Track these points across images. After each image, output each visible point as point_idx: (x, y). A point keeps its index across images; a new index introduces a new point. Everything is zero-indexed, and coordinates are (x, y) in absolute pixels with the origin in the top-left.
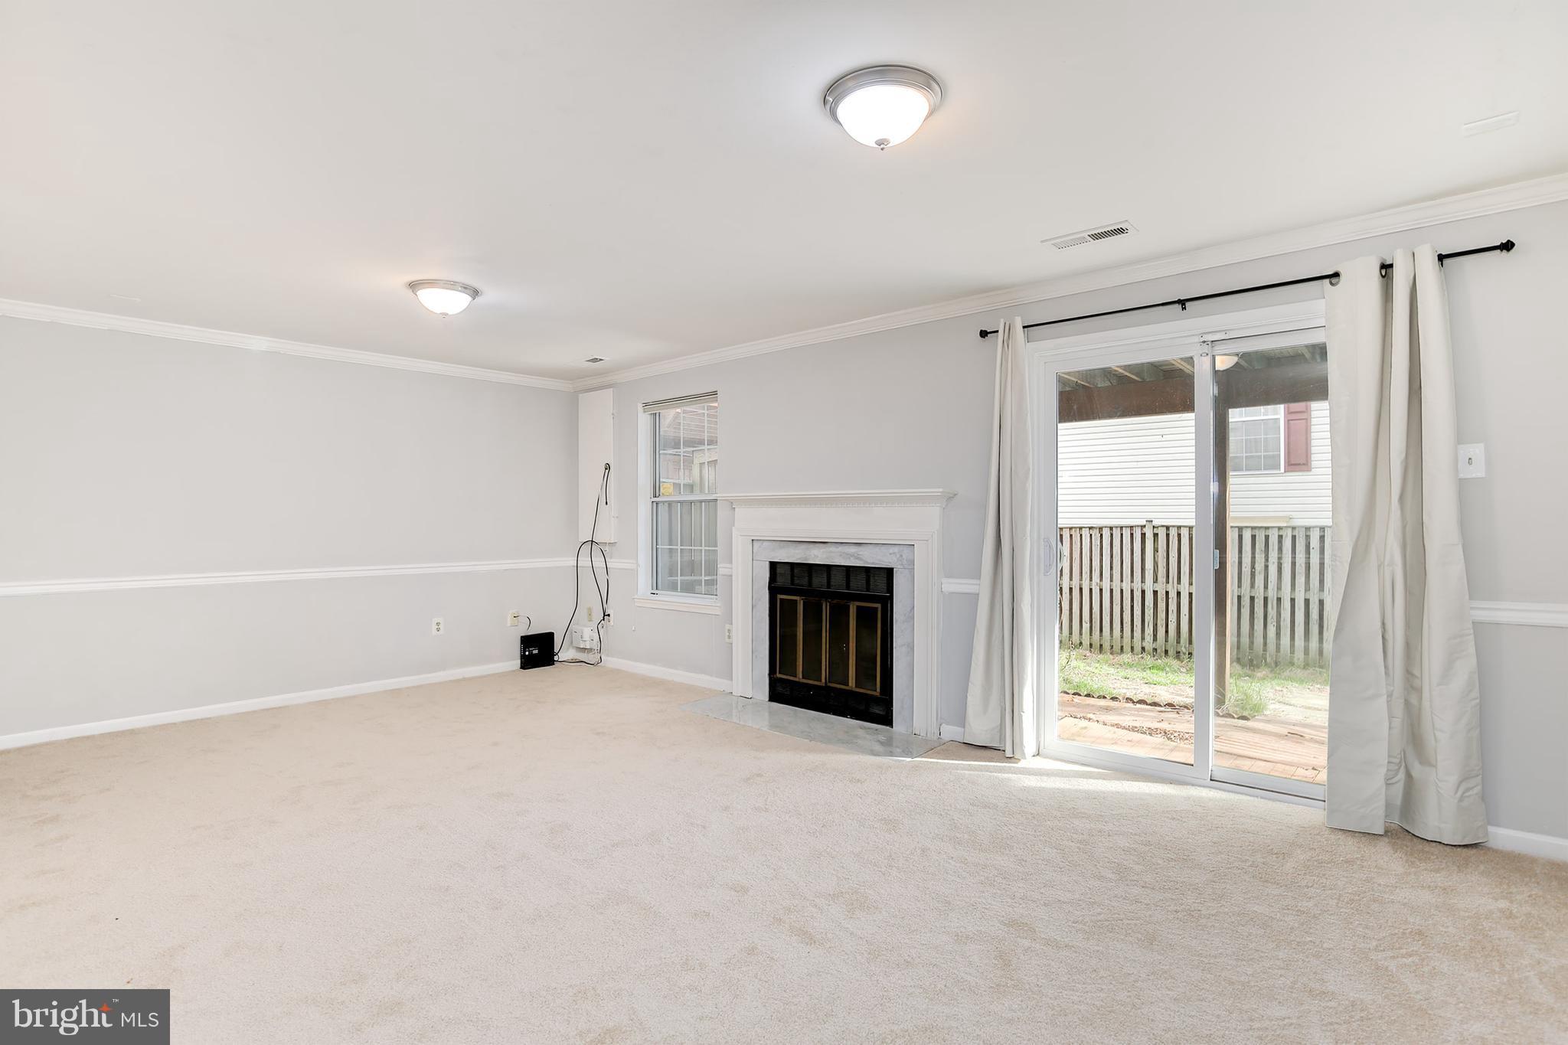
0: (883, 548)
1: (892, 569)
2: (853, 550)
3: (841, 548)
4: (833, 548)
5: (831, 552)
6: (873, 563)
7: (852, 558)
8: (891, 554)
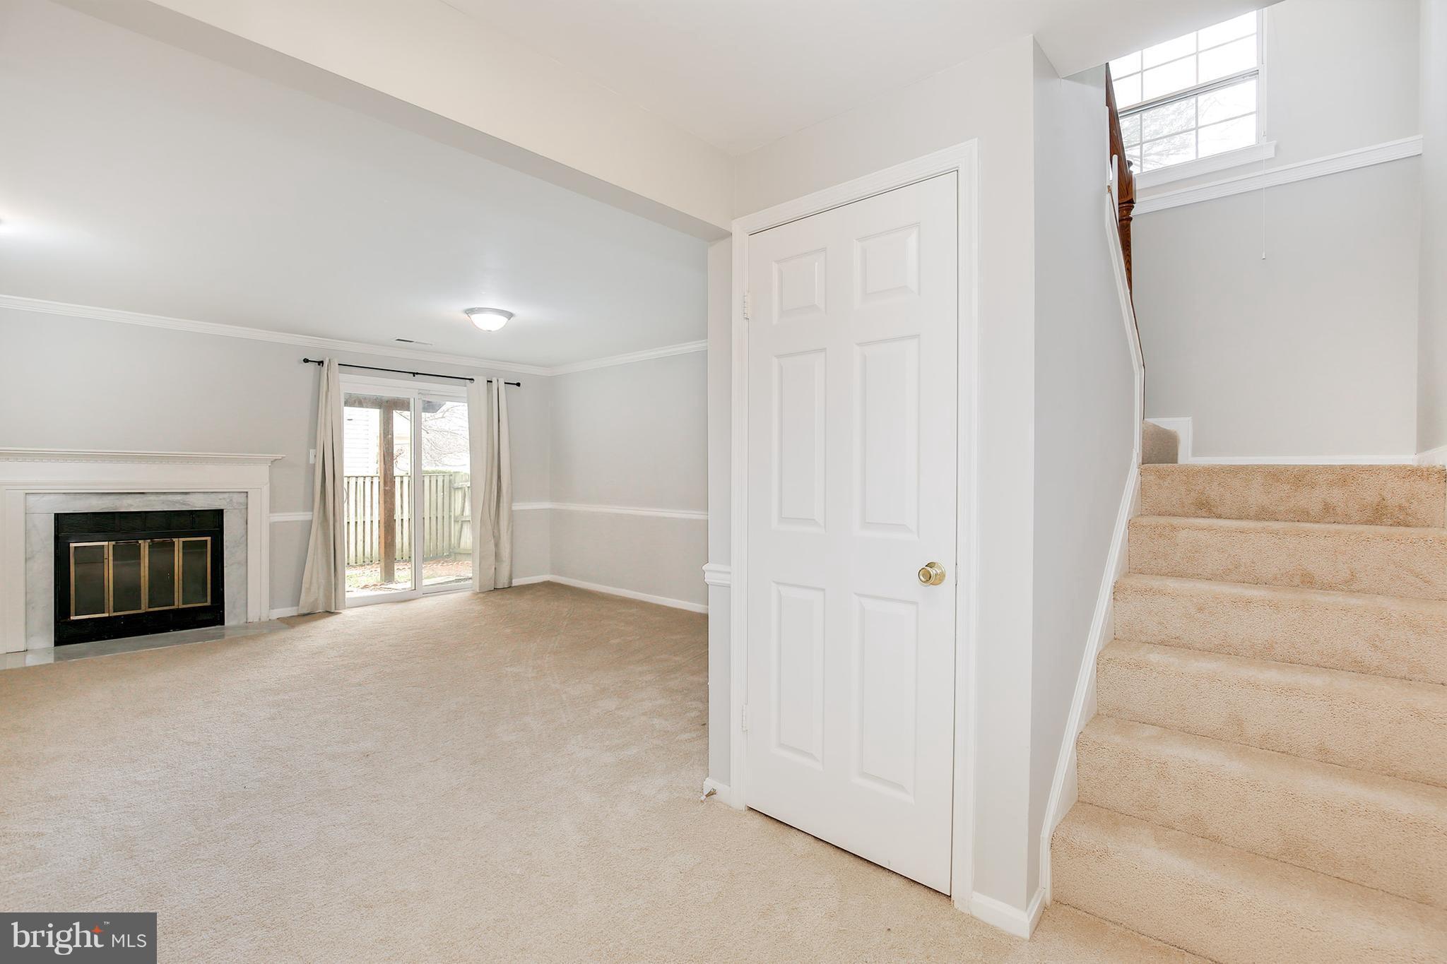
0: (212, 495)
1: (222, 510)
2: (179, 498)
3: (162, 497)
4: (152, 498)
5: (150, 501)
6: (201, 507)
7: (177, 504)
8: (220, 499)
